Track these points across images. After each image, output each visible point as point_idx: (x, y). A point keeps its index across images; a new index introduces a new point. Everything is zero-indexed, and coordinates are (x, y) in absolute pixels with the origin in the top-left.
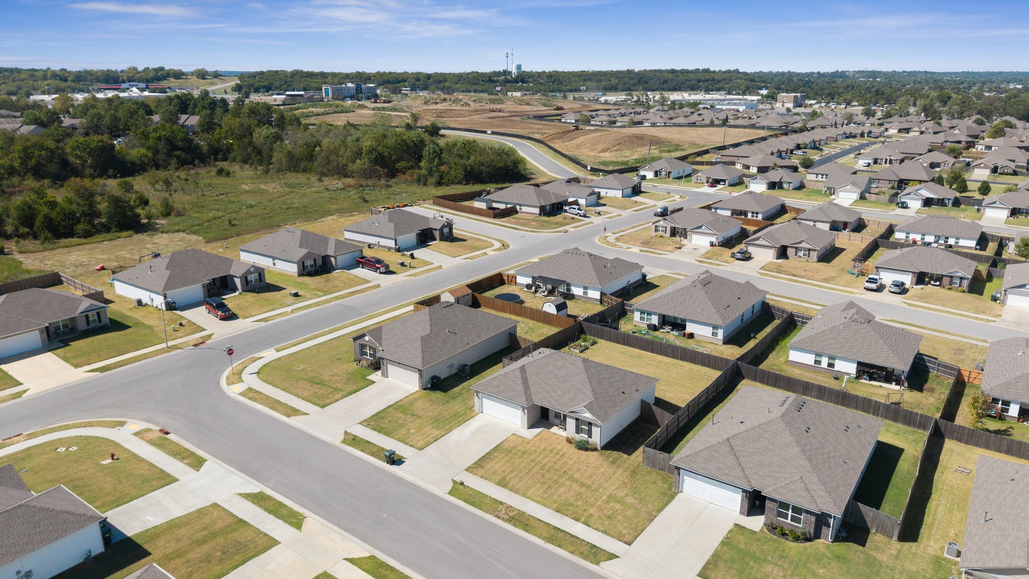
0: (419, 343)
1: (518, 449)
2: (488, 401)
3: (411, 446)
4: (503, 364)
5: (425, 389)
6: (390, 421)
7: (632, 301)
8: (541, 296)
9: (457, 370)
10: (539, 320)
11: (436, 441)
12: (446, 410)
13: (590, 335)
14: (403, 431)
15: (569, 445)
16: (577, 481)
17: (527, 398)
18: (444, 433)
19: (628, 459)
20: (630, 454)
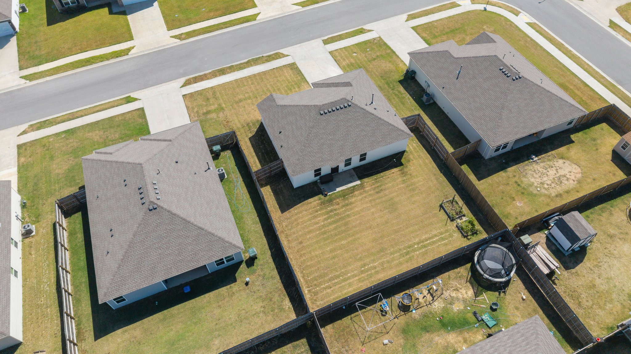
19: (247, 136)
20: (250, 139)
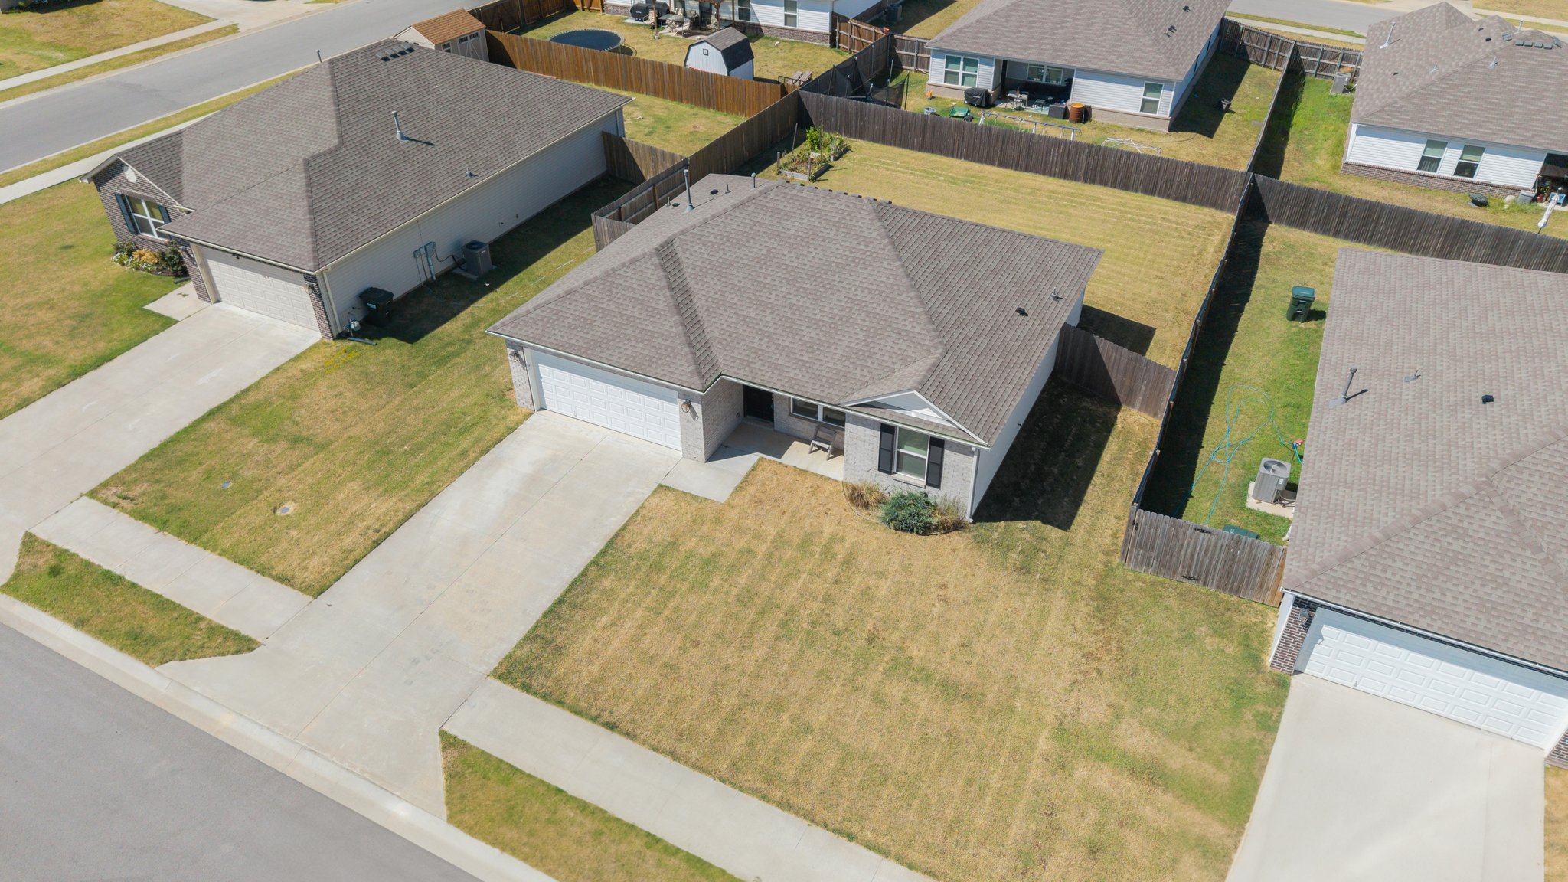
0: (299, 180)
1: (684, 549)
2: (557, 372)
3: (282, 579)
4: (597, 234)
5: (342, 336)
6: (208, 475)
7: (915, 33)
8: (673, 34)
9: (450, 263)
10: (678, 96)
11: (377, 543)
12: (418, 409)
13: (830, 130)
14: (254, 515)
15: (860, 513)
16: (924, 676)
17: (697, 362)
18: (409, 506)
19: (1068, 544)
20: (1065, 524)
